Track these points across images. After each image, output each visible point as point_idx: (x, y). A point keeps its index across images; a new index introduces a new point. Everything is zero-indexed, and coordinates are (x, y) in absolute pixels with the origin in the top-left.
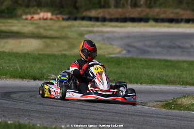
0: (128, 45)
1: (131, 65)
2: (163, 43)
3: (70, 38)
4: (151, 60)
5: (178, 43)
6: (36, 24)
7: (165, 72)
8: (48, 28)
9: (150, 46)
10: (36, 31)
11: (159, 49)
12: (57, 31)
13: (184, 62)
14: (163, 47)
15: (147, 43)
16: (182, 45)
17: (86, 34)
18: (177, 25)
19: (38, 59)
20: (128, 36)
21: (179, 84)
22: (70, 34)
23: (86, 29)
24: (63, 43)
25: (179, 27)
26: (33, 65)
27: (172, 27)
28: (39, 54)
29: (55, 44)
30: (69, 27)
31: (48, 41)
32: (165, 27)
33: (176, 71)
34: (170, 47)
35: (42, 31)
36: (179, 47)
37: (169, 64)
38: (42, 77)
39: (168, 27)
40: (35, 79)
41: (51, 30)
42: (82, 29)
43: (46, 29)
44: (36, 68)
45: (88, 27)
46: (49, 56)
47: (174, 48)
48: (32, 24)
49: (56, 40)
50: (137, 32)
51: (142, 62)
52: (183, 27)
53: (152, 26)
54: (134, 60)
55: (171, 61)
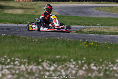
0: (61, 11)
1: (62, 18)
2: (75, 10)
3: (35, 9)
4: (70, 17)
5: (82, 10)
6: (21, 3)
7: (77, 21)
8: (26, 5)
9: (70, 12)
10: (21, 6)
11: (74, 13)
12: (30, 6)
13: (85, 17)
14: (76, 12)
15: (69, 10)
16: (84, 11)
17: (43, 7)
18: (82, 3)
19: (22, 16)
20: (61, 8)
21: (83, 25)
22: (35, 7)
23: (42, 5)
24: (32, 11)
25: (82, 4)
26: (20, 18)
27: (79, 4)
28: (22, 14)
29: (29, 11)
30: (35, 4)
31: (26, 10)
32: (76, 3)
33: (81, 21)
34: (79, 12)
35: (23, 6)
36: (83, 12)
37: (78, 18)
38: (23, 23)
39: (78, 4)
40: (20, 24)
41: (27, 5)
42: (41, 5)
43: (25, 5)
44: (21, 19)
45: (43, 4)
46: (26, 15)
47: (80, 12)
48: (19, 3)
49: (29, 10)
50: (64, 6)
51: (66, 17)
52: (84, 4)
53: (71, 3)
54: (63, 16)
55: (79, 17)
